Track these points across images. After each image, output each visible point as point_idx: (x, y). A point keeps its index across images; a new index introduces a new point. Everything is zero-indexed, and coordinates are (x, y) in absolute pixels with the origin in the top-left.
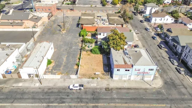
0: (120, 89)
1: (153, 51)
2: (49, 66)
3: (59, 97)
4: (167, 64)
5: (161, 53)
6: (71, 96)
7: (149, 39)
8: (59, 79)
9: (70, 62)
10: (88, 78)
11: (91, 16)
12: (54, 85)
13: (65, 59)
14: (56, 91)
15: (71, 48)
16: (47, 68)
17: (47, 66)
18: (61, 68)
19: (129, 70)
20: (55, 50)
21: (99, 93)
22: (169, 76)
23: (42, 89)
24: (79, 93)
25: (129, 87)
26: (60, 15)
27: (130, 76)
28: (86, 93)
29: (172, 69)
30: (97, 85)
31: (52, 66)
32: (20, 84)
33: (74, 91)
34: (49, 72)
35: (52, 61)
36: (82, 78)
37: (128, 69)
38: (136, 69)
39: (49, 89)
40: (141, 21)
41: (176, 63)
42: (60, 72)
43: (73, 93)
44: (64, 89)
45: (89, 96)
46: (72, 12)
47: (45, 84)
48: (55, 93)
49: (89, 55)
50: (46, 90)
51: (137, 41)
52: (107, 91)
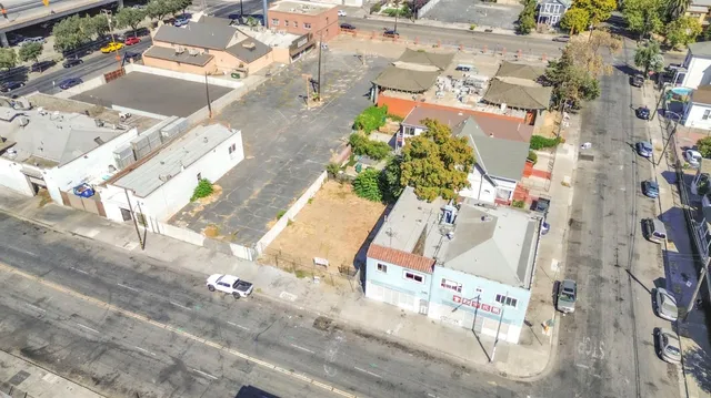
0: (367, 336)
1: (604, 239)
2: (198, 201)
3: (162, 299)
4: (625, 305)
5: (633, 255)
6: (197, 308)
7: (623, 189)
8: (199, 247)
9: (268, 203)
10: (286, 269)
11: (432, 64)
12: (175, 262)
13: (257, 191)
14: (169, 279)
15: (299, 160)
16: (189, 207)
17: (192, 200)
18: (228, 213)
19: (419, 279)
20: (249, 157)
21: (286, 326)
22: (599, 353)
23: (135, 263)
24: (228, 306)
25: (403, 342)
26: (339, 48)
27: (425, 303)
28: (246, 312)
29: (634, 330)
30: (298, 301)
31: (208, 202)
32: (93, 233)
33: (217, 297)
34: (187, 218)
35: (217, 187)
36: (267, 263)
37: (415, 273)
38: (444, 280)
39: (155, 268)
40: (641, 113)
41: (670, 311)
42: (219, 226)
43: (211, 300)
44: (193, 281)
45: (248, 327)
46: (389, 41)
47: (152, 252)
48: (163, 283)
49: (342, 195)
50: (144, 268)
51: (564, 184)
52: (319, 328)
